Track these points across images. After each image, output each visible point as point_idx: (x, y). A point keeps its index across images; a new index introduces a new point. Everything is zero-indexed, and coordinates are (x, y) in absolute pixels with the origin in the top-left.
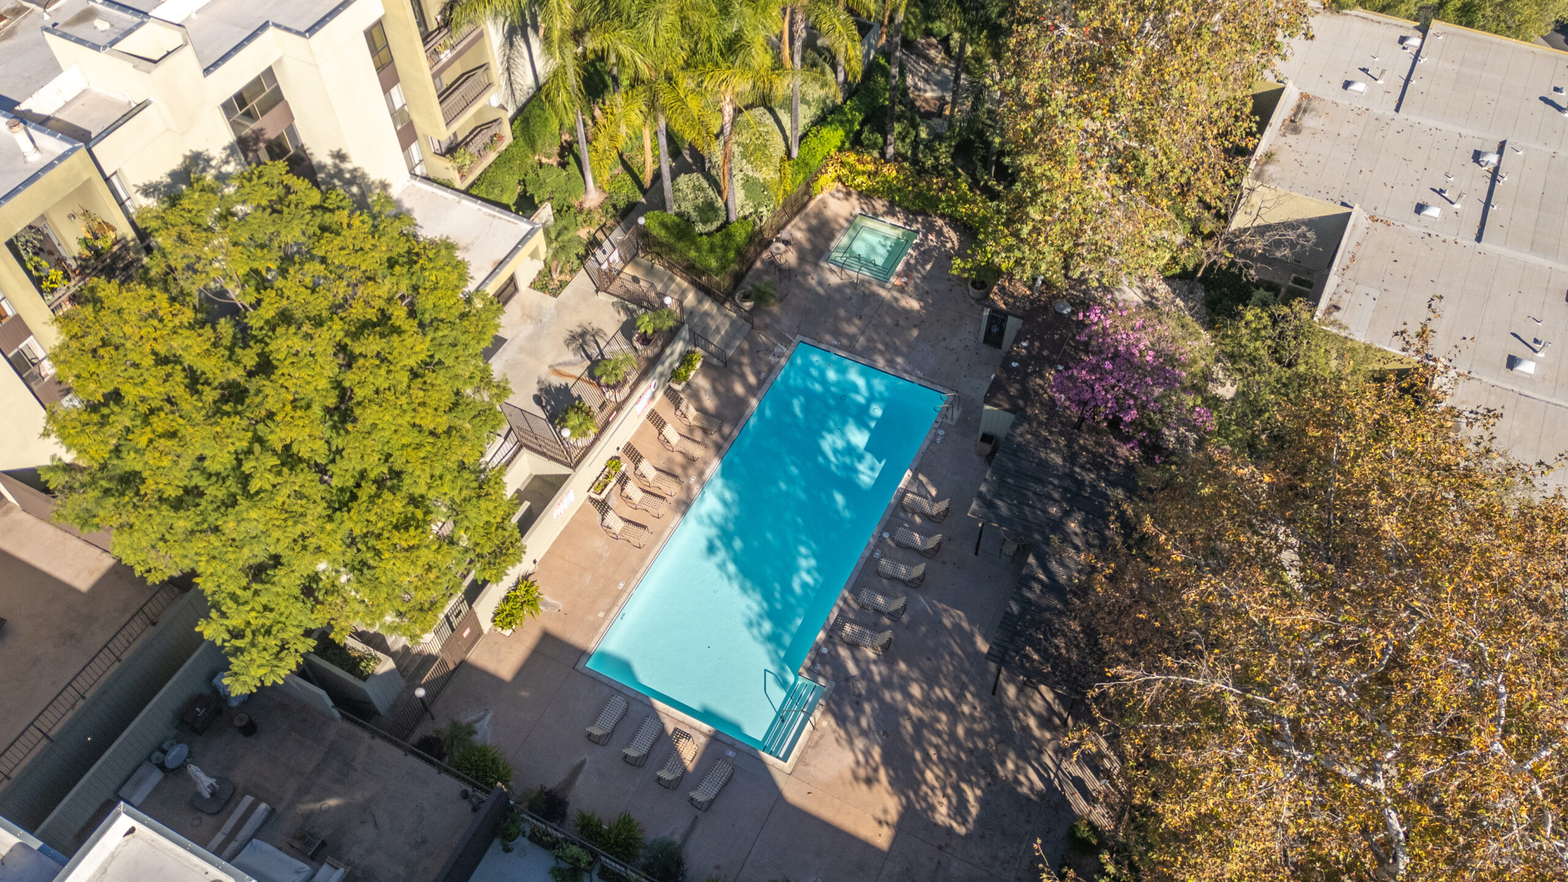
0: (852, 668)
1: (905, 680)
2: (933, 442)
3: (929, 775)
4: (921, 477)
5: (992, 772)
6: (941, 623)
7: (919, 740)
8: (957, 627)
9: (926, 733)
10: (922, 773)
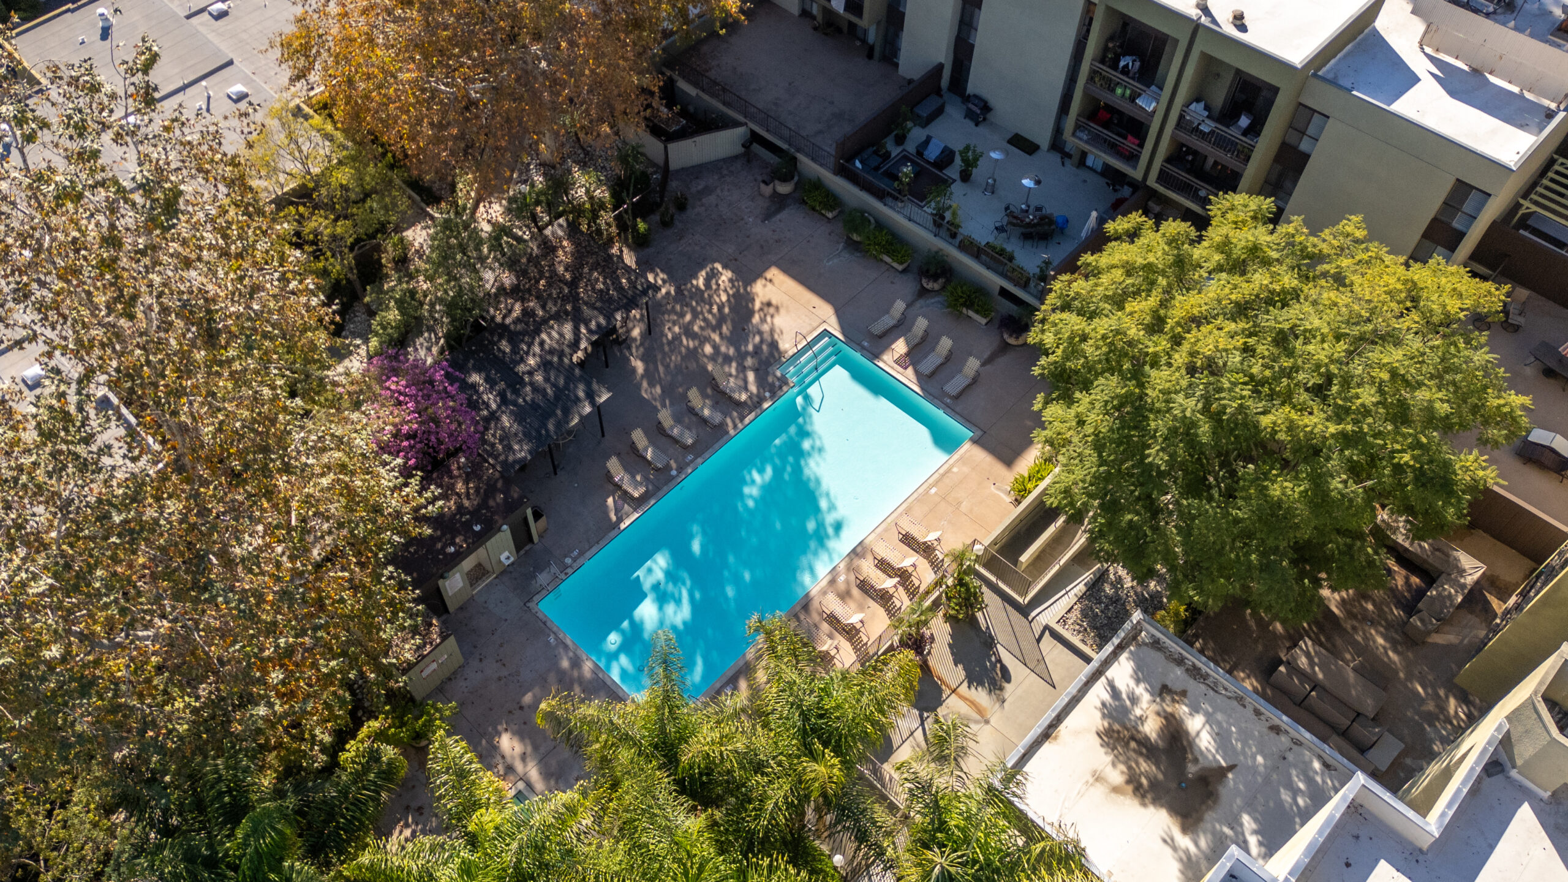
0: (751, 376)
1: (713, 358)
2: (582, 553)
3: (724, 298)
4: (614, 518)
5: (679, 290)
6: (663, 391)
7: (721, 319)
8: (652, 385)
9: (714, 322)
10: (728, 300)
